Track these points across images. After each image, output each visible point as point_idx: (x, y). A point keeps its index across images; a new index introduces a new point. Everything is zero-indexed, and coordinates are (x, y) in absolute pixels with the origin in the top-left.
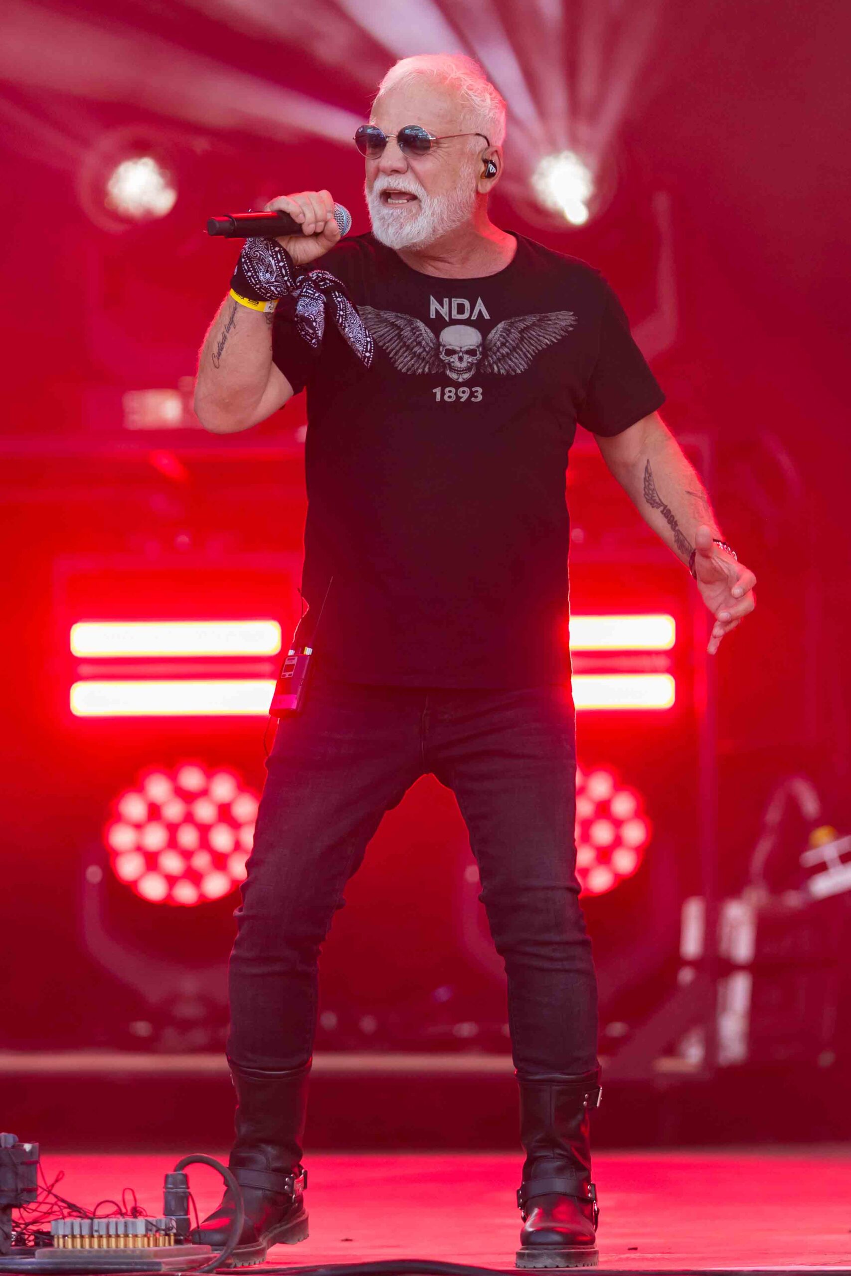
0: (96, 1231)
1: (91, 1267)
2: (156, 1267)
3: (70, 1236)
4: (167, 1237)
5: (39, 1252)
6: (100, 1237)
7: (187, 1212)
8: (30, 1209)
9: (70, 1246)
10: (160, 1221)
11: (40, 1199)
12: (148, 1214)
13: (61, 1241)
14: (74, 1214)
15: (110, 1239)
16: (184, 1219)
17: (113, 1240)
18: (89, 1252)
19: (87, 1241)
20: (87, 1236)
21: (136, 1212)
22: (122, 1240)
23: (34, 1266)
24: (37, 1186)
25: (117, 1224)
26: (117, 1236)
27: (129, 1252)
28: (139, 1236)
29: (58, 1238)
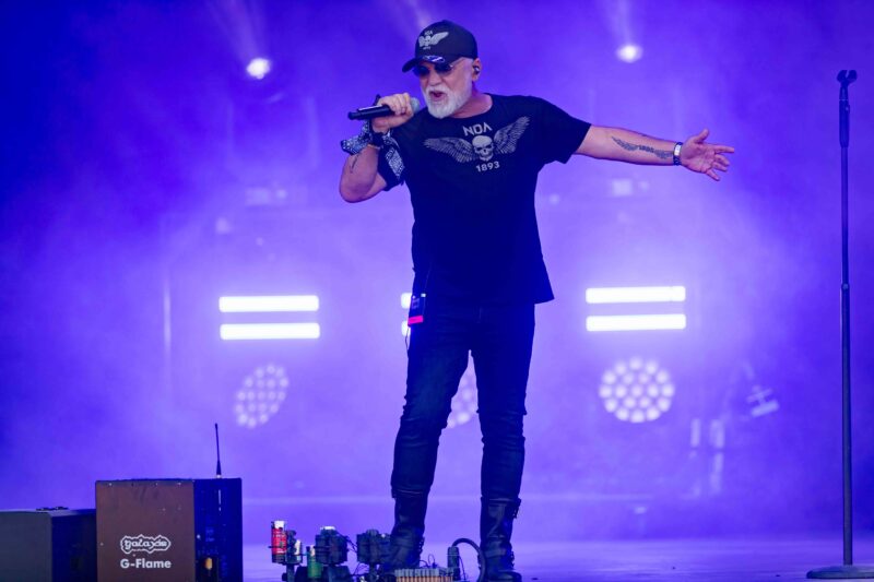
0: (416, 574)
3: (404, 577)
4: (449, 577)
6: (418, 577)
7: (458, 566)
9: (404, 581)
10: (446, 569)
12: (441, 566)
15: (423, 578)
20: (412, 577)
21: (435, 565)
22: (428, 579)
25: (426, 571)
26: (426, 577)
28: (436, 577)
29: (398, 578)
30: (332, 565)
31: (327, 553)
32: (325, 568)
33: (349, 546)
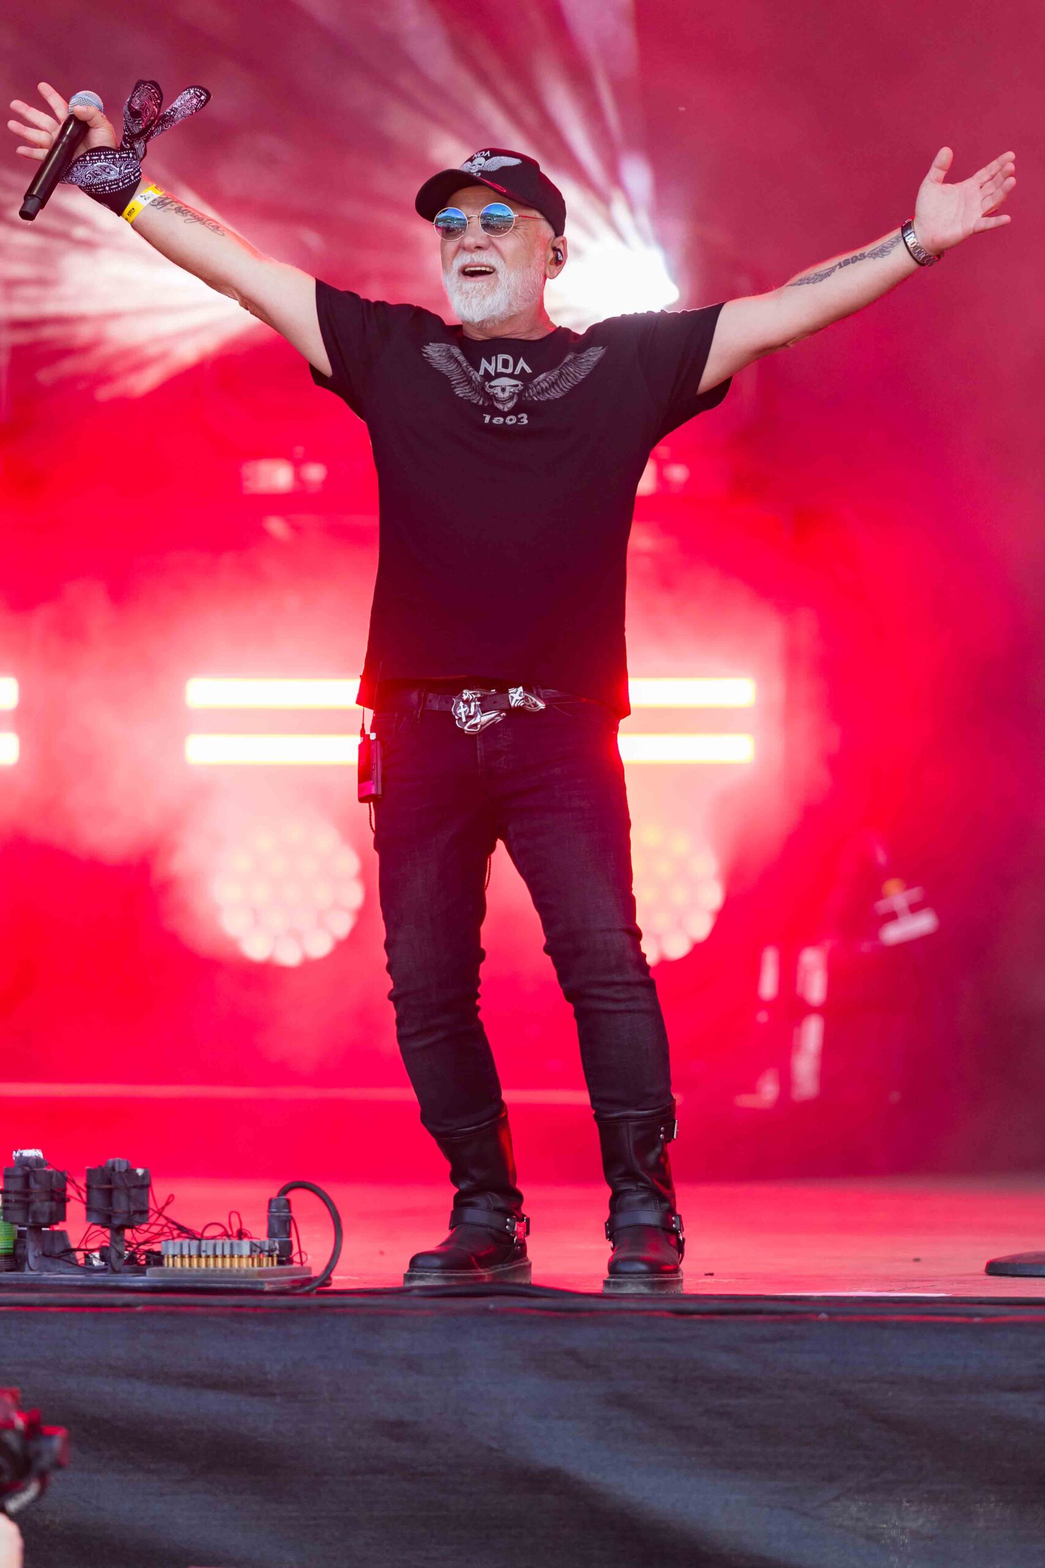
0: (204, 1251)
1: (199, 1285)
2: (259, 1287)
3: (179, 1256)
4: (270, 1258)
5: (149, 1271)
6: (208, 1257)
7: (289, 1235)
8: (142, 1230)
9: (178, 1265)
10: (264, 1242)
11: (152, 1220)
12: (253, 1236)
13: (171, 1260)
14: (184, 1235)
15: (217, 1259)
16: (287, 1241)
17: (219, 1260)
18: (197, 1271)
19: (195, 1261)
20: (195, 1256)
21: (241, 1235)
22: (228, 1260)
23: (146, 1284)
24: (150, 1208)
25: (223, 1245)
26: (224, 1256)
27: (234, 1272)
28: (244, 1256)
29: (168, 1258)
30: (36, 1228)
31: (26, 1205)
32: (20, 1234)
33: (71, 1191)
